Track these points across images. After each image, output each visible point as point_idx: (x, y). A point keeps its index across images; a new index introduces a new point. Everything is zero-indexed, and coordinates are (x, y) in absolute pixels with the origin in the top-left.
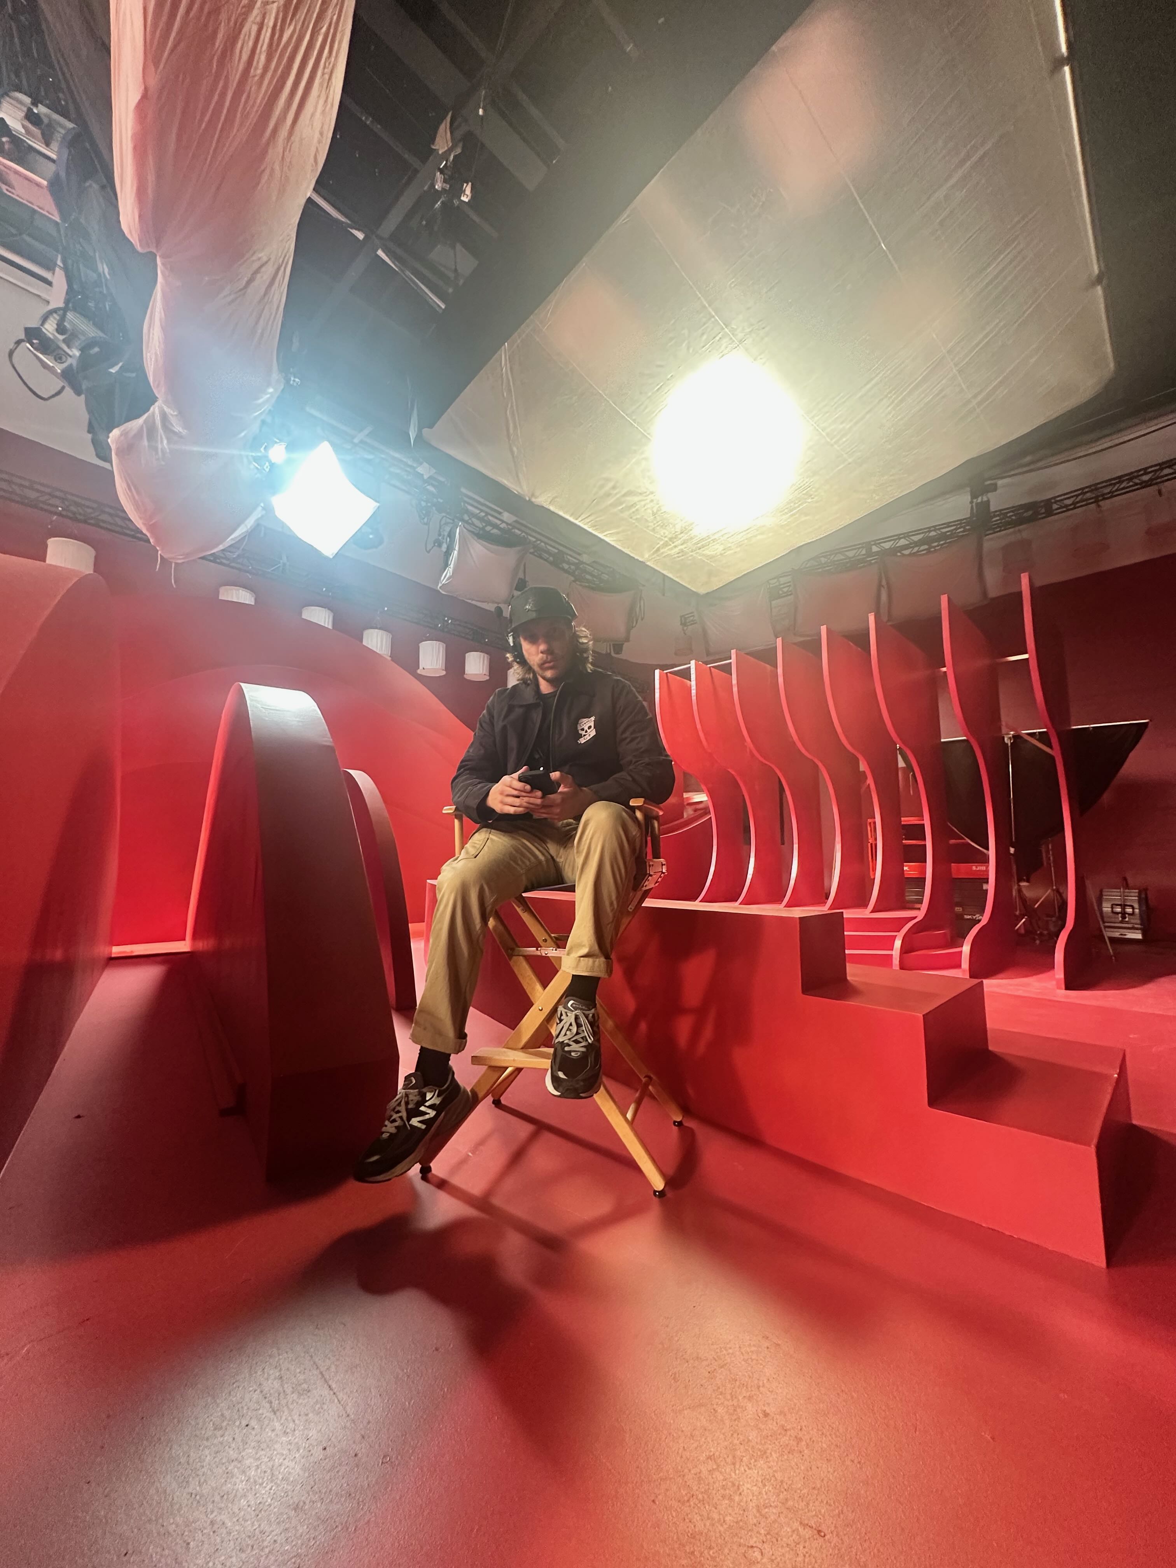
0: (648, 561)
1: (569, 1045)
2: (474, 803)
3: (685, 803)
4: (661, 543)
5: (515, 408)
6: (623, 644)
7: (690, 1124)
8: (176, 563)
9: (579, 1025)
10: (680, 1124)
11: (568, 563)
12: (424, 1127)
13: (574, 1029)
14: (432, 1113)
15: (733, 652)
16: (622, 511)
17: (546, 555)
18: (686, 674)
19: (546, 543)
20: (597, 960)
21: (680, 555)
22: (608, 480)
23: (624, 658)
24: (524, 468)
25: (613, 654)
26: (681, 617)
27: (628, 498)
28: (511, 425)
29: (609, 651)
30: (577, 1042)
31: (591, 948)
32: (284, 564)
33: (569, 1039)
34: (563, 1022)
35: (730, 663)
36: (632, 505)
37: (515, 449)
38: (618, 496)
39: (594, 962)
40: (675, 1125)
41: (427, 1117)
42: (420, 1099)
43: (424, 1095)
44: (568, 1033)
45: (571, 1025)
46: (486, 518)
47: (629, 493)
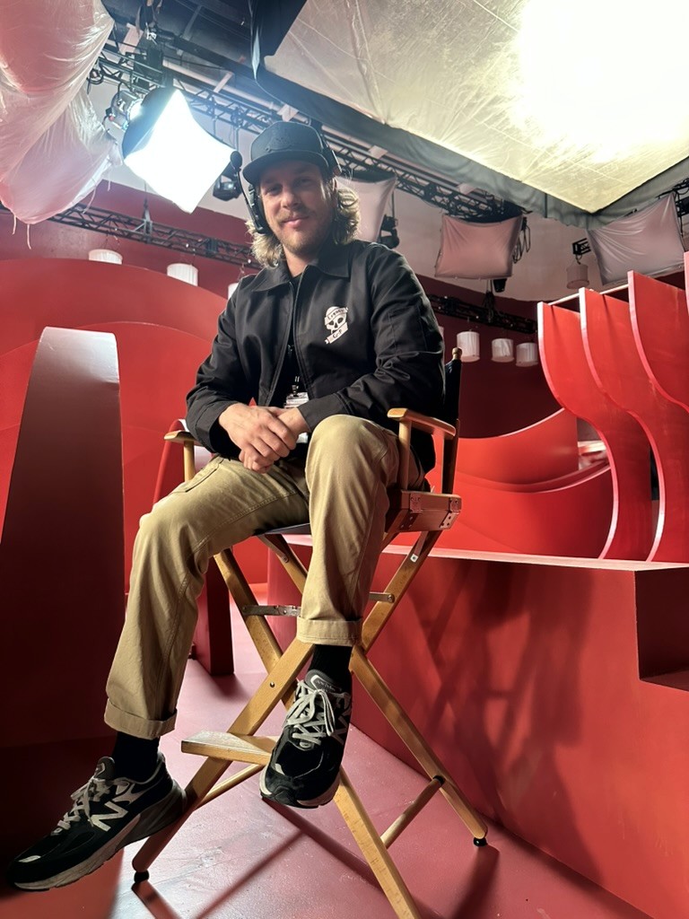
0: (526, 179)
1: (299, 732)
2: (207, 427)
3: (580, 454)
4: (539, 155)
5: (360, 19)
6: (506, 280)
7: (496, 842)
8: (31, 225)
9: (319, 709)
10: (481, 843)
11: (442, 195)
12: (106, 828)
13: (311, 712)
14: (121, 813)
15: (630, 275)
16: (489, 122)
17: (416, 190)
18: (573, 305)
19: (415, 176)
20: (335, 622)
21: (563, 167)
22: (470, 88)
23: (509, 297)
24: (376, 87)
25: (495, 294)
26: (574, 245)
27: (495, 106)
28: (358, 39)
29: (490, 290)
30: (311, 730)
31: (323, 606)
32: (148, 223)
33: (302, 724)
34: (299, 701)
35: (627, 290)
36: (501, 114)
37: (364, 67)
38: (483, 106)
39: (330, 626)
40: (475, 843)
41: (113, 816)
42: (108, 792)
43: (113, 789)
44: (303, 715)
45: (308, 706)
46: (350, 155)
47: (495, 101)
